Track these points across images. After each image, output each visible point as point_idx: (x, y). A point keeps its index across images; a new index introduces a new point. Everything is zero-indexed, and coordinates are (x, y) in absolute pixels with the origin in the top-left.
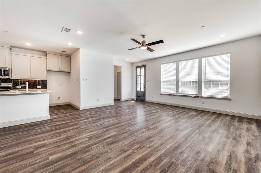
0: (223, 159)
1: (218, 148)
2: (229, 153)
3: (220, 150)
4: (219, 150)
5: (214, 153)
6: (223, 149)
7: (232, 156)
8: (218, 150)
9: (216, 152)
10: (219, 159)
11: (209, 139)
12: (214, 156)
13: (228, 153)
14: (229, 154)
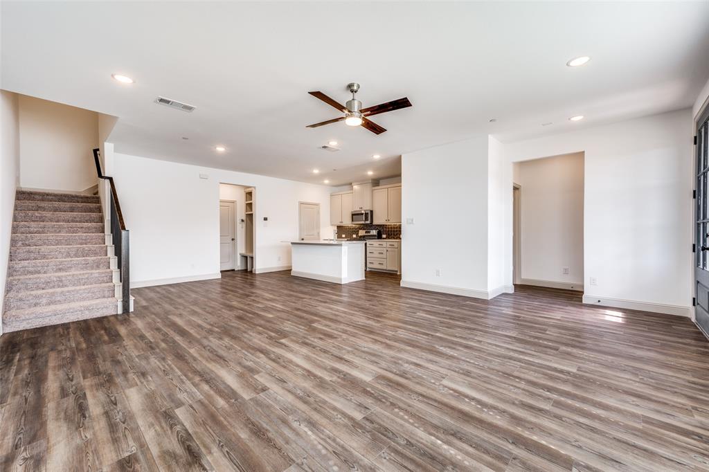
0: (94, 396)
1: (119, 406)
2: (89, 416)
3: (112, 408)
4: (115, 406)
5: (119, 392)
6: (106, 414)
7: (79, 414)
8: (116, 404)
9: (117, 398)
10: (100, 392)
11: (164, 409)
12: (113, 389)
13: (91, 414)
14: (87, 416)
